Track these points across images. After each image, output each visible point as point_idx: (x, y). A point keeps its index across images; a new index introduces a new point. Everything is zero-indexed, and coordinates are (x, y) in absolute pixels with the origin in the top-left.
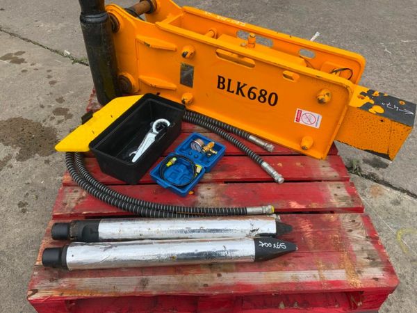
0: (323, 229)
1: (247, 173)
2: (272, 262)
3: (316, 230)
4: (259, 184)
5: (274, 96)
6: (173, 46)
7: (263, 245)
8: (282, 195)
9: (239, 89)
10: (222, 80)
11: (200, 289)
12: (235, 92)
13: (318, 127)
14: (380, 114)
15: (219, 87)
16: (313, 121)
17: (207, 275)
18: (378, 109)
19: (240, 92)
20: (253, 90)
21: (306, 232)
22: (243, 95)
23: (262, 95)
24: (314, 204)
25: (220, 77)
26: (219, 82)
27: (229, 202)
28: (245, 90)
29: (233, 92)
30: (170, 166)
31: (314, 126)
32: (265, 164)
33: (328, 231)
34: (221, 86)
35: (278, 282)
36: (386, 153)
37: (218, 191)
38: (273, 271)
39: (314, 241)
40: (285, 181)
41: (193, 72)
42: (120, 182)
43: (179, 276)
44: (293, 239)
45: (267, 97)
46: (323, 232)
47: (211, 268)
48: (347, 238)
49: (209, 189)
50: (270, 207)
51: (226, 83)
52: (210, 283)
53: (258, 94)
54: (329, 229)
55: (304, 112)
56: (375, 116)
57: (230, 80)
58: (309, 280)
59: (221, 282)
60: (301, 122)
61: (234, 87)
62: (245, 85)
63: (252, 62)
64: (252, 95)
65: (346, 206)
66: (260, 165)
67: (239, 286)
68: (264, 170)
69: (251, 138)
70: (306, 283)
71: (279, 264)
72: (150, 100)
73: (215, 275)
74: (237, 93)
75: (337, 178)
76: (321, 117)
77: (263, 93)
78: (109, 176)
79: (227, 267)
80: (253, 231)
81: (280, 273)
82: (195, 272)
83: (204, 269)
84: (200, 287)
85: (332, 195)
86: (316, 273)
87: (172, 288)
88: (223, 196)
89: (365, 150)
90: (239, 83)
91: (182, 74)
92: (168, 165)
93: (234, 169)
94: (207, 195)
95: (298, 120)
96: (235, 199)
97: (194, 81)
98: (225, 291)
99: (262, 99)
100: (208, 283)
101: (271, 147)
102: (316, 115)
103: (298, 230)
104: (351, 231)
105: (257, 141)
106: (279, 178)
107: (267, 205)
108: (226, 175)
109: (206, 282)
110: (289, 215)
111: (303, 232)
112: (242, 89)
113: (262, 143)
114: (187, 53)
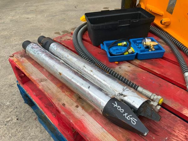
2: (119, 129)
7: (116, 106)
8: (184, 101)
11: (58, 104)
17: (72, 101)
21: (177, 137)
30: (120, 46)
37: (134, 71)
38: (113, 135)
43: (59, 90)
44: (156, 131)
47: (78, 100)
50: (159, 97)
52: (67, 106)
59: (73, 111)
67: (80, 122)
71: (123, 136)
72: (140, 12)
73: (75, 104)
79: (87, 107)
80: (121, 94)
82: (69, 95)
83: (74, 97)
84: (60, 103)
87: (49, 92)
88: (134, 74)
92: (119, 44)
93: (161, 67)
94: (125, 69)
98: (68, 117)
100: (67, 105)
103: (169, 130)
107: (158, 95)
108: (150, 67)
109: (66, 103)
110: (173, 115)
111: (174, 135)
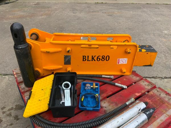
0: (153, 98)
1: (112, 90)
3: (151, 100)
4: (120, 92)
5: (108, 57)
6: (60, 49)
7: (147, 113)
9: (93, 58)
10: (84, 57)
12: (91, 60)
13: (126, 63)
14: (145, 52)
15: (83, 60)
16: (124, 62)
18: (143, 50)
19: (93, 60)
20: (99, 57)
21: (149, 102)
22: (95, 60)
23: (103, 58)
24: (142, 91)
25: (83, 56)
26: (83, 58)
27: (116, 104)
28: (95, 58)
29: (90, 61)
30: (83, 100)
31: (125, 63)
32: (116, 84)
33: (155, 98)
34: (84, 60)
35: (158, 125)
36: (150, 64)
37: (109, 102)
39: (155, 104)
40: (127, 87)
41: (70, 58)
42: (66, 118)
45: (105, 58)
46: (154, 99)
48: (161, 98)
49: (105, 103)
51: (87, 58)
53: (101, 58)
54: (154, 98)
55: (120, 59)
56: (145, 53)
57: (88, 56)
58: (165, 118)
60: (120, 63)
61: (90, 58)
62: (95, 56)
63: (97, 46)
64: (98, 59)
65: (151, 87)
66: (114, 85)
68: (117, 86)
69: (103, 76)
70: (166, 120)
72: (57, 75)
74: (92, 60)
75: (140, 79)
76: (127, 59)
77: (103, 57)
78: (59, 118)
80: (139, 110)
81: (156, 121)
85: (144, 85)
86: (165, 115)
88: (112, 103)
89: (143, 66)
90: (92, 56)
91: (65, 60)
94: (106, 105)
95: (118, 63)
96: (117, 102)
97: (71, 61)
99: (103, 60)
101: (112, 77)
102: (125, 59)
104: (160, 95)
105: (106, 76)
106: (125, 87)
107: (131, 99)
108: (106, 94)
112: (94, 58)
113: (108, 77)
114: (70, 50)
